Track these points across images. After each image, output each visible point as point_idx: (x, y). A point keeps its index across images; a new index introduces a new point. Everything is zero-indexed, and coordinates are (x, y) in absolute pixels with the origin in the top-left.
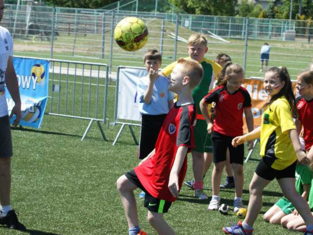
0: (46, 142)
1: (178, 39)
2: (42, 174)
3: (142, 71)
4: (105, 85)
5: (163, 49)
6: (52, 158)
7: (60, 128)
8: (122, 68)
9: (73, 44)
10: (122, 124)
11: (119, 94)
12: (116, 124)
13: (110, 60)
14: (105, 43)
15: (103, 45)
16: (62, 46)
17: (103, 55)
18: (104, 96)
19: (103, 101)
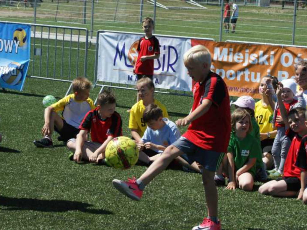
0: (28, 104)
1: (157, 5)
2: (24, 135)
3: (121, 35)
4: (85, 49)
5: (143, 15)
6: (34, 119)
7: (41, 90)
8: (102, 32)
9: (56, 10)
10: (102, 86)
11: (99, 57)
12: (96, 86)
13: (91, 25)
14: (87, 9)
15: (85, 11)
16: (45, 12)
17: (85, 20)
18: (85, 60)
19: (84, 65)
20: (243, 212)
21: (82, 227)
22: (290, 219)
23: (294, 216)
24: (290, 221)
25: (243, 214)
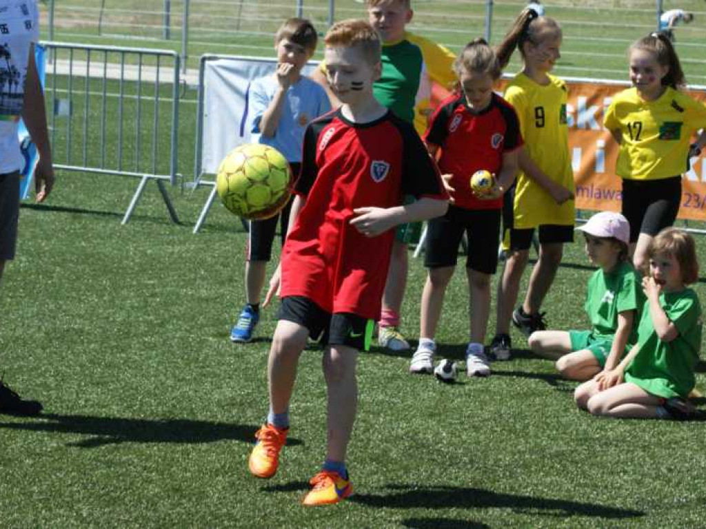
0: (42, 230)
2: (36, 300)
3: (254, 66)
4: (172, 100)
6: (55, 264)
7: (73, 197)
8: (210, 59)
9: (99, 9)
10: (212, 186)
11: (205, 120)
12: (199, 186)
13: (183, 42)
14: (171, 4)
15: (168, 9)
16: (74, 14)
17: (168, 31)
18: (172, 124)
19: (169, 136)
20: (547, 468)
21: (178, 509)
22: (655, 483)
23: (665, 476)
24: (655, 488)
25: (547, 474)
